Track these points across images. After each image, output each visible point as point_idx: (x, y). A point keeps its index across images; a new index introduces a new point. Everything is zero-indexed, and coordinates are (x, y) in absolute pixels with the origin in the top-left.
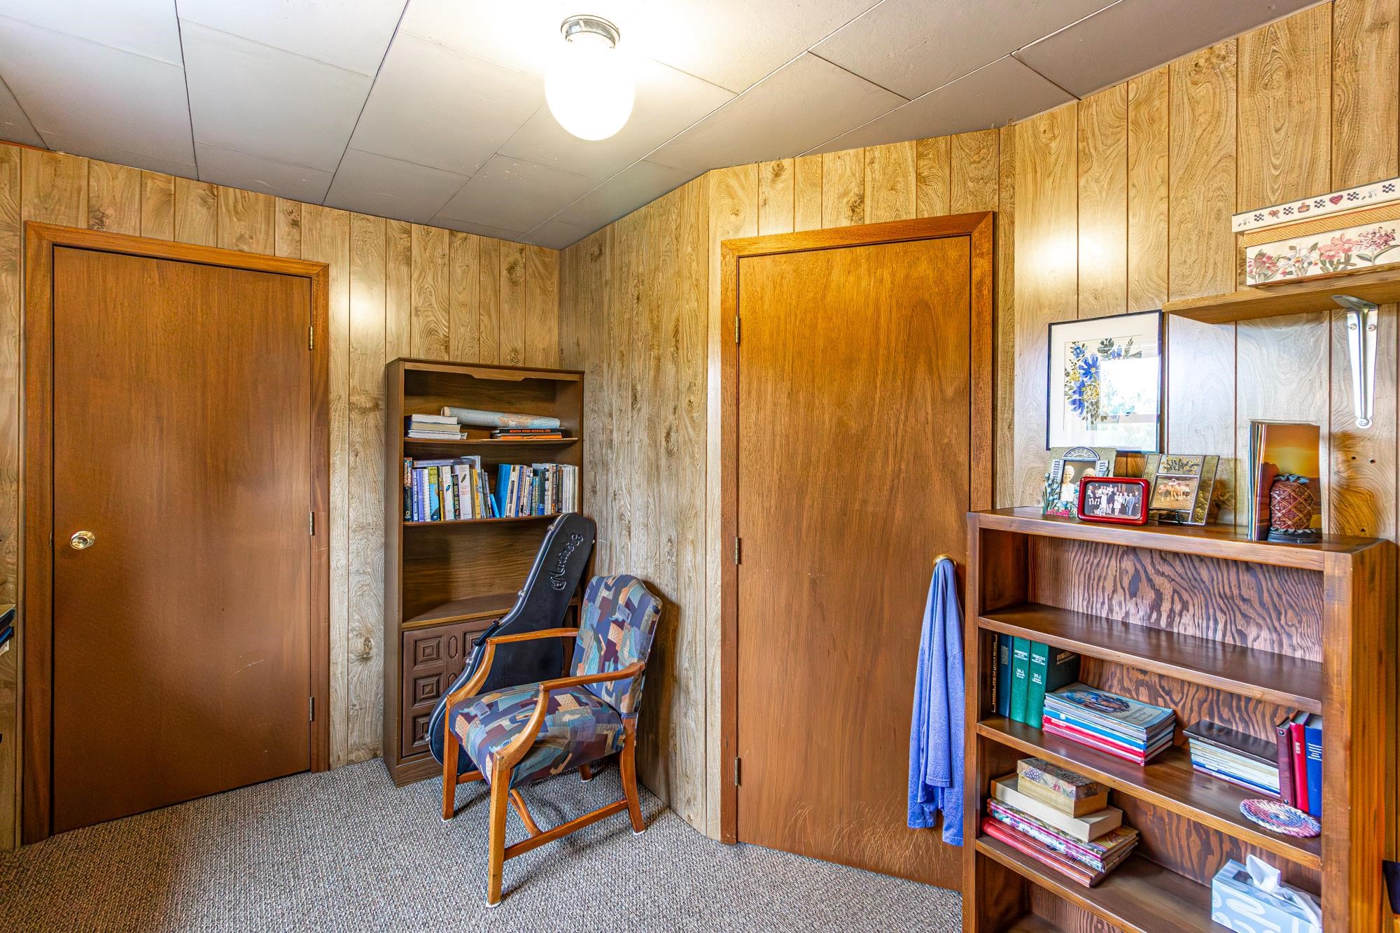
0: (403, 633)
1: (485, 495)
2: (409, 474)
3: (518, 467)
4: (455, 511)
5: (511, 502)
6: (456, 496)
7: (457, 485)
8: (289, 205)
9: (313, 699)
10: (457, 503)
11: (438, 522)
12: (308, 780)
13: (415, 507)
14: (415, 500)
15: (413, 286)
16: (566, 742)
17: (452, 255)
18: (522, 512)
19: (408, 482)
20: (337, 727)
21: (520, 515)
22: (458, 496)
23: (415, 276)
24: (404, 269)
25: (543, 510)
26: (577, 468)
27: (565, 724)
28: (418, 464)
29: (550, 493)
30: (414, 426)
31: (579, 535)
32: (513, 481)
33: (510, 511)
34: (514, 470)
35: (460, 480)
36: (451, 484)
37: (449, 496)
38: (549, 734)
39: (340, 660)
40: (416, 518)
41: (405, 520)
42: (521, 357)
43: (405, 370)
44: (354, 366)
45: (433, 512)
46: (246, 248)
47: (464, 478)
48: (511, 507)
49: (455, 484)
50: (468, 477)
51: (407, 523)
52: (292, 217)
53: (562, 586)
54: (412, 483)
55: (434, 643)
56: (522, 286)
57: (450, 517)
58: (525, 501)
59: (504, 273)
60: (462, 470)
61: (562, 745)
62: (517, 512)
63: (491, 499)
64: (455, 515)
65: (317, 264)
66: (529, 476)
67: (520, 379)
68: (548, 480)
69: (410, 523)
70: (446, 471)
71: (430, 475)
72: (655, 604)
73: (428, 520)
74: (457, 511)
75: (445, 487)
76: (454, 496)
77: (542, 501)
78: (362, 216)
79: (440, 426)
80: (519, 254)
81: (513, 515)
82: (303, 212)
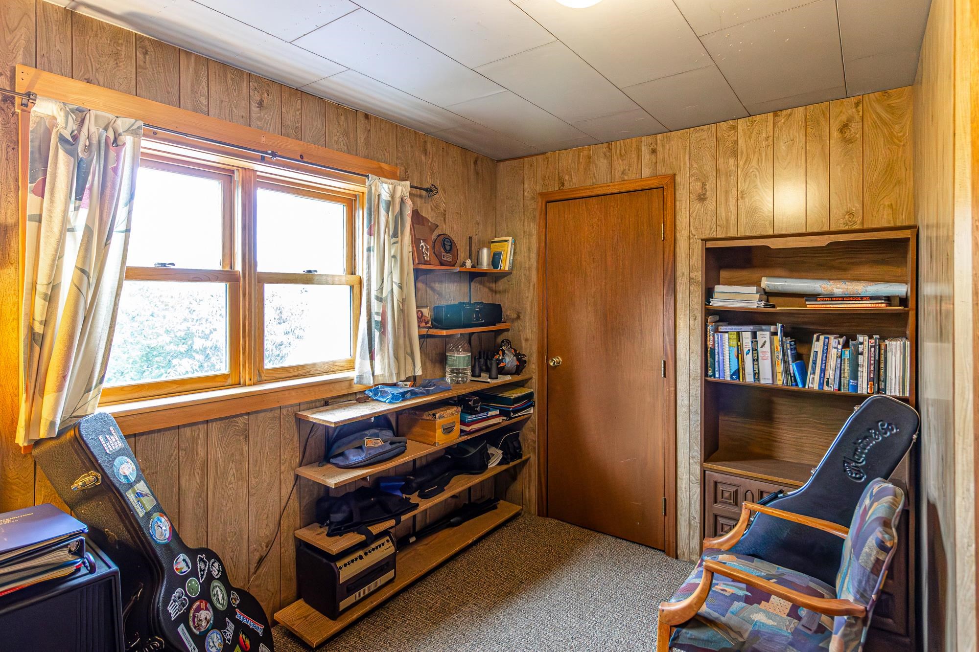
0: (705, 471)
1: (786, 362)
2: (711, 337)
3: (822, 338)
4: (755, 374)
5: (814, 373)
6: (756, 360)
7: (756, 350)
8: (649, 139)
9: (665, 499)
10: (756, 366)
11: (736, 382)
12: (659, 556)
13: (717, 365)
14: (717, 359)
15: (739, 172)
16: (741, 640)
17: (776, 135)
18: (827, 385)
19: (710, 344)
20: (683, 528)
21: (826, 388)
22: (757, 360)
23: (741, 163)
24: (732, 161)
25: (856, 387)
26: (908, 343)
27: (751, 622)
28: (722, 328)
29: (865, 369)
30: (716, 295)
31: (889, 424)
32: (817, 352)
33: (813, 383)
34: (818, 340)
35: (760, 345)
36: (751, 349)
37: (748, 359)
38: (723, 619)
39: (684, 477)
40: (717, 376)
41: (706, 375)
42: (859, 220)
43: (706, 248)
44: (693, 249)
45: (732, 372)
46: (626, 178)
47: (764, 344)
48: (813, 378)
49: (755, 349)
50: (768, 344)
51: (709, 379)
52: (652, 147)
53: (860, 478)
54: (714, 345)
55: (733, 489)
56: (859, 142)
57: (750, 379)
58: (830, 374)
59: (835, 134)
60: (764, 336)
61: (734, 639)
62: (821, 385)
63: (793, 367)
64: (754, 378)
65: (665, 176)
66: (837, 348)
67: (824, 244)
68: (862, 354)
69: (712, 379)
70: (747, 337)
71: (729, 339)
72: (880, 536)
73: (728, 378)
74: (757, 375)
75: (745, 351)
76: (754, 360)
77: (855, 375)
78: (698, 128)
79: (740, 295)
80: (854, 110)
81: (816, 387)
82: (658, 140)
